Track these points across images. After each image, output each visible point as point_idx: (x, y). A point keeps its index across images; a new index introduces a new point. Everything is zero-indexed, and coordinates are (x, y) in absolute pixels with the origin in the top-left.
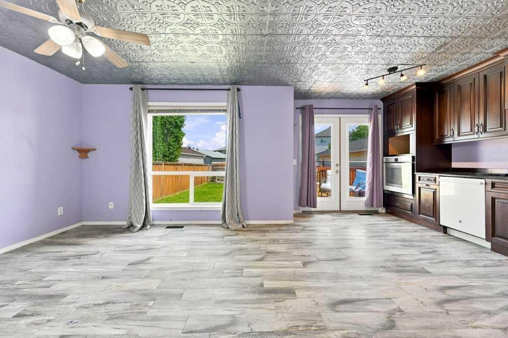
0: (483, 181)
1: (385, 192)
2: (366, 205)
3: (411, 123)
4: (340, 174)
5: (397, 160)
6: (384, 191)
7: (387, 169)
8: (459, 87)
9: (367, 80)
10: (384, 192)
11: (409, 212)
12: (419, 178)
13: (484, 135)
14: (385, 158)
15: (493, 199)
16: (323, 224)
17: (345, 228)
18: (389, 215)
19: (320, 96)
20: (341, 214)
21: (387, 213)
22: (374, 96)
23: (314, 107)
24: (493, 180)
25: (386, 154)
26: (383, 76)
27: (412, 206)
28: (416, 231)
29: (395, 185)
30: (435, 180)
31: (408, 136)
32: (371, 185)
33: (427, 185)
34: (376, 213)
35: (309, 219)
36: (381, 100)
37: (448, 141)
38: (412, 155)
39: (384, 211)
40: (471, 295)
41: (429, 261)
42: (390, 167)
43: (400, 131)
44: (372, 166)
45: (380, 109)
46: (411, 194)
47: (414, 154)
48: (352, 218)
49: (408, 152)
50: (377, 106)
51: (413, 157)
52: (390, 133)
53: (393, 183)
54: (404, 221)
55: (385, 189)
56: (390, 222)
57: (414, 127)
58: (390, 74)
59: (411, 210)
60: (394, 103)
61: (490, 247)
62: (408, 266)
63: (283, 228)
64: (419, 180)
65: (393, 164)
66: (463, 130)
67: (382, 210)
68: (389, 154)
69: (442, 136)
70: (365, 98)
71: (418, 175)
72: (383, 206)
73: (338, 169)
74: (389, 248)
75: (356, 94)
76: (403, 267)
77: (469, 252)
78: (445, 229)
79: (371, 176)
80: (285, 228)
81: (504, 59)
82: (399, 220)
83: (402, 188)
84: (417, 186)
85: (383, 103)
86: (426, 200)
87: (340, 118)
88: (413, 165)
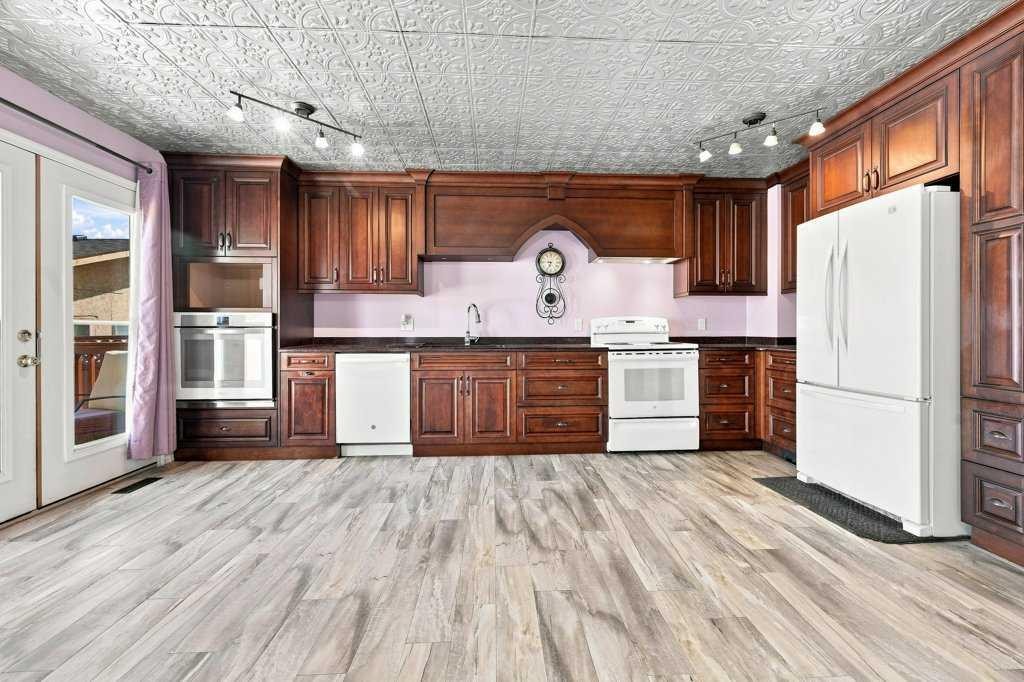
3: (267, 241)
4: (38, 366)
5: (227, 323)
6: (178, 402)
9: (239, 96)
10: (178, 405)
11: (262, 439)
12: (289, 359)
13: (385, 286)
14: (178, 314)
15: (421, 381)
21: (178, 460)
24: (422, 354)
27: (269, 423)
30: (325, 362)
31: (256, 267)
32: (154, 392)
33: (308, 373)
36: (163, 153)
37: (328, 288)
38: (269, 311)
39: (170, 458)
42: (200, 337)
43: (230, 251)
44: (154, 337)
46: (268, 396)
47: (277, 310)
49: (258, 305)
51: (274, 316)
53: (197, 379)
55: (178, 397)
57: (275, 251)
58: (299, 116)
59: (269, 434)
61: (411, 453)
64: (289, 363)
66: (353, 275)
67: (166, 457)
68: (191, 306)
71: (286, 353)
73: (29, 348)
79: (152, 367)
84: (285, 377)
86: (305, 403)
87: (37, 157)
88: (274, 333)
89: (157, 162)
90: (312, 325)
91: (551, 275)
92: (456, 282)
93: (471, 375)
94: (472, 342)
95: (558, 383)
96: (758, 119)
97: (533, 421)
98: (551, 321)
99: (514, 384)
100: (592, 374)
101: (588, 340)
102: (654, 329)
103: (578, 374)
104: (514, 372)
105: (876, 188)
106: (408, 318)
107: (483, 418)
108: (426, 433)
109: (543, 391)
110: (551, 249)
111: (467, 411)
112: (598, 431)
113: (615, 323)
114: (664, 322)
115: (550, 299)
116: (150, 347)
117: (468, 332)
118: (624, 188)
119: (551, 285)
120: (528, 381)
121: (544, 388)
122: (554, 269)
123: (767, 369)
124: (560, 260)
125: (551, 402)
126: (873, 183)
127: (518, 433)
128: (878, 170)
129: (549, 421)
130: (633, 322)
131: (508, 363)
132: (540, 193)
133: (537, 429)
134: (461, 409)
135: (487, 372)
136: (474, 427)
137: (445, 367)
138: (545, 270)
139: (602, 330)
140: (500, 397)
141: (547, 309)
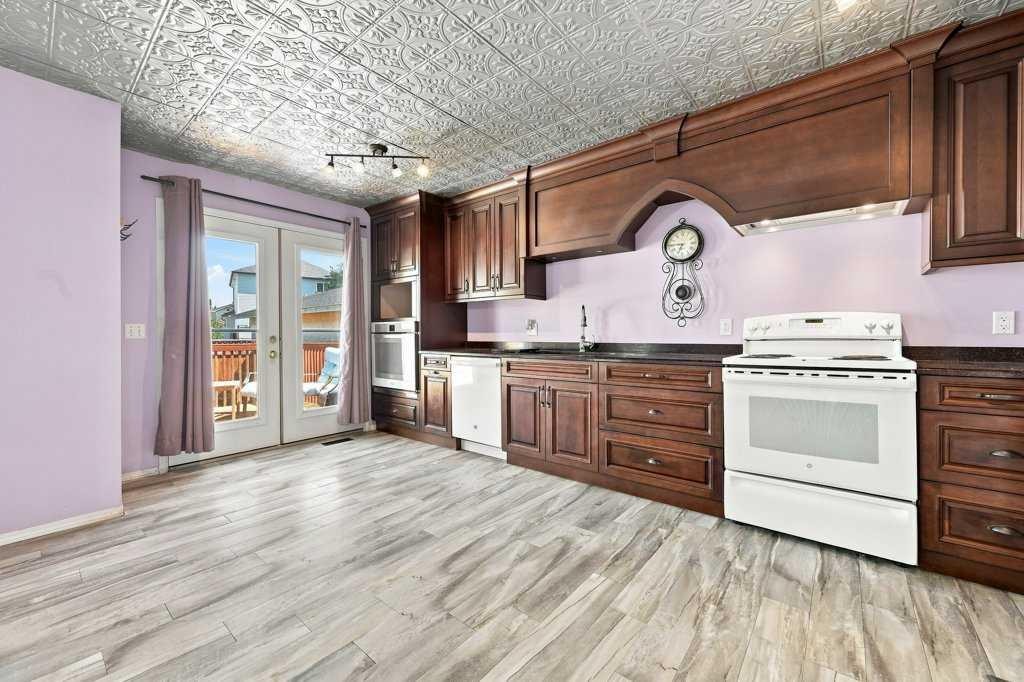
0: (498, 361)
1: (375, 390)
2: (340, 422)
3: (414, 263)
4: (281, 358)
5: (394, 329)
6: (373, 387)
7: (377, 345)
8: (475, 214)
9: (332, 156)
10: (372, 390)
11: (411, 423)
12: (426, 359)
13: (500, 292)
14: (374, 323)
15: (509, 387)
16: (225, 490)
17: (286, 485)
18: (382, 433)
19: (219, 162)
20: (284, 450)
21: (379, 430)
22: (352, 200)
23: (204, 186)
24: (510, 360)
25: (376, 316)
26: (362, 156)
27: (415, 411)
28: (420, 457)
29: (391, 376)
30: (445, 363)
31: (409, 285)
32: (349, 379)
33: (436, 373)
34: (359, 433)
35: (184, 487)
36: (366, 209)
37: (462, 298)
38: (414, 320)
39: (373, 427)
40: (482, 556)
41: (432, 512)
42: (381, 341)
43: (397, 275)
44: (349, 340)
45: (365, 227)
46: (414, 389)
47: (419, 320)
48: (308, 456)
49: (410, 315)
50: (358, 219)
51: (416, 323)
52: (382, 275)
54: (405, 440)
55: (375, 384)
56: (381, 448)
57: (417, 271)
58: (374, 156)
59: (415, 420)
60: (388, 221)
61: (505, 458)
62: (399, 537)
63: (72, 543)
64: (426, 363)
65: (387, 336)
66: (478, 284)
67: (370, 426)
68: (381, 317)
69: (455, 290)
70: (334, 198)
71: (424, 354)
72: (373, 418)
73: (275, 347)
74: (370, 508)
75: (314, 184)
76: (391, 542)
77: (484, 474)
78: (458, 444)
80: (83, 539)
81: (518, 186)
82: (397, 440)
83: (402, 379)
84: (423, 373)
85: (369, 218)
86: (435, 397)
87: (280, 230)
88: (417, 336)
89: (366, 219)
90: (465, 330)
91: (683, 261)
92: (574, 282)
93: (552, 385)
94: (586, 348)
95: (649, 405)
97: (616, 448)
98: (682, 322)
99: (595, 401)
100: (697, 398)
102: (866, 334)
103: (676, 396)
104: (595, 386)
106: (533, 324)
107: (564, 436)
108: (514, 441)
109: (631, 414)
110: (683, 226)
111: (548, 425)
112: (706, 483)
113: (783, 323)
114: (896, 320)
115: (684, 293)
116: (348, 347)
117: (583, 338)
118: (778, 108)
119: (683, 274)
120: (611, 399)
122: (687, 252)
124: (695, 239)
125: (639, 430)
127: (600, 461)
129: (638, 454)
130: (820, 321)
131: (589, 375)
132: (645, 157)
133: (622, 461)
134: (543, 422)
135: (568, 383)
136: (555, 444)
138: (673, 256)
139: (760, 334)
141: (676, 307)
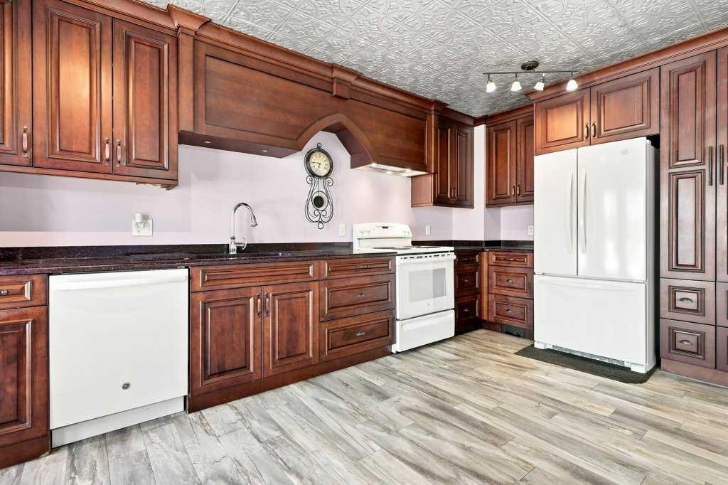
15: (204, 305)
24: (207, 269)
91: (319, 177)
93: (269, 290)
94: (239, 250)
95: (357, 291)
96: (530, 67)
97: (334, 335)
98: (321, 225)
99: (317, 296)
101: (350, 245)
102: (402, 234)
103: (373, 280)
104: (317, 283)
105: (594, 136)
106: (145, 218)
107: (285, 342)
108: (212, 375)
109: (345, 302)
110: (319, 150)
111: (266, 335)
112: (388, 334)
113: (374, 229)
114: (408, 229)
115: (317, 202)
117: (234, 238)
119: (319, 189)
120: (331, 291)
121: (345, 298)
122: (322, 171)
123: (489, 265)
124: (328, 162)
125: (350, 312)
126: (593, 133)
127: (321, 352)
128: (596, 124)
129: (349, 333)
130: (387, 228)
131: (311, 274)
132: (326, 87)
133: (339, 344)
134: (259, 336)
135: (289, 286)
136: (274, 356)
137: (238, 284)
138: (314, 170)
139: (366, 235)
140: (303, 314)
141: (317, 213)
